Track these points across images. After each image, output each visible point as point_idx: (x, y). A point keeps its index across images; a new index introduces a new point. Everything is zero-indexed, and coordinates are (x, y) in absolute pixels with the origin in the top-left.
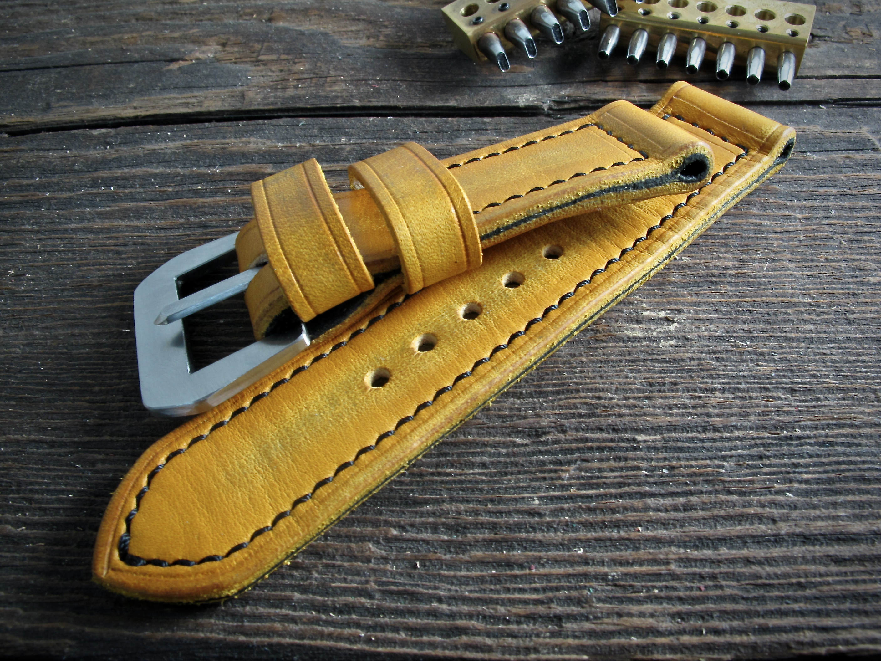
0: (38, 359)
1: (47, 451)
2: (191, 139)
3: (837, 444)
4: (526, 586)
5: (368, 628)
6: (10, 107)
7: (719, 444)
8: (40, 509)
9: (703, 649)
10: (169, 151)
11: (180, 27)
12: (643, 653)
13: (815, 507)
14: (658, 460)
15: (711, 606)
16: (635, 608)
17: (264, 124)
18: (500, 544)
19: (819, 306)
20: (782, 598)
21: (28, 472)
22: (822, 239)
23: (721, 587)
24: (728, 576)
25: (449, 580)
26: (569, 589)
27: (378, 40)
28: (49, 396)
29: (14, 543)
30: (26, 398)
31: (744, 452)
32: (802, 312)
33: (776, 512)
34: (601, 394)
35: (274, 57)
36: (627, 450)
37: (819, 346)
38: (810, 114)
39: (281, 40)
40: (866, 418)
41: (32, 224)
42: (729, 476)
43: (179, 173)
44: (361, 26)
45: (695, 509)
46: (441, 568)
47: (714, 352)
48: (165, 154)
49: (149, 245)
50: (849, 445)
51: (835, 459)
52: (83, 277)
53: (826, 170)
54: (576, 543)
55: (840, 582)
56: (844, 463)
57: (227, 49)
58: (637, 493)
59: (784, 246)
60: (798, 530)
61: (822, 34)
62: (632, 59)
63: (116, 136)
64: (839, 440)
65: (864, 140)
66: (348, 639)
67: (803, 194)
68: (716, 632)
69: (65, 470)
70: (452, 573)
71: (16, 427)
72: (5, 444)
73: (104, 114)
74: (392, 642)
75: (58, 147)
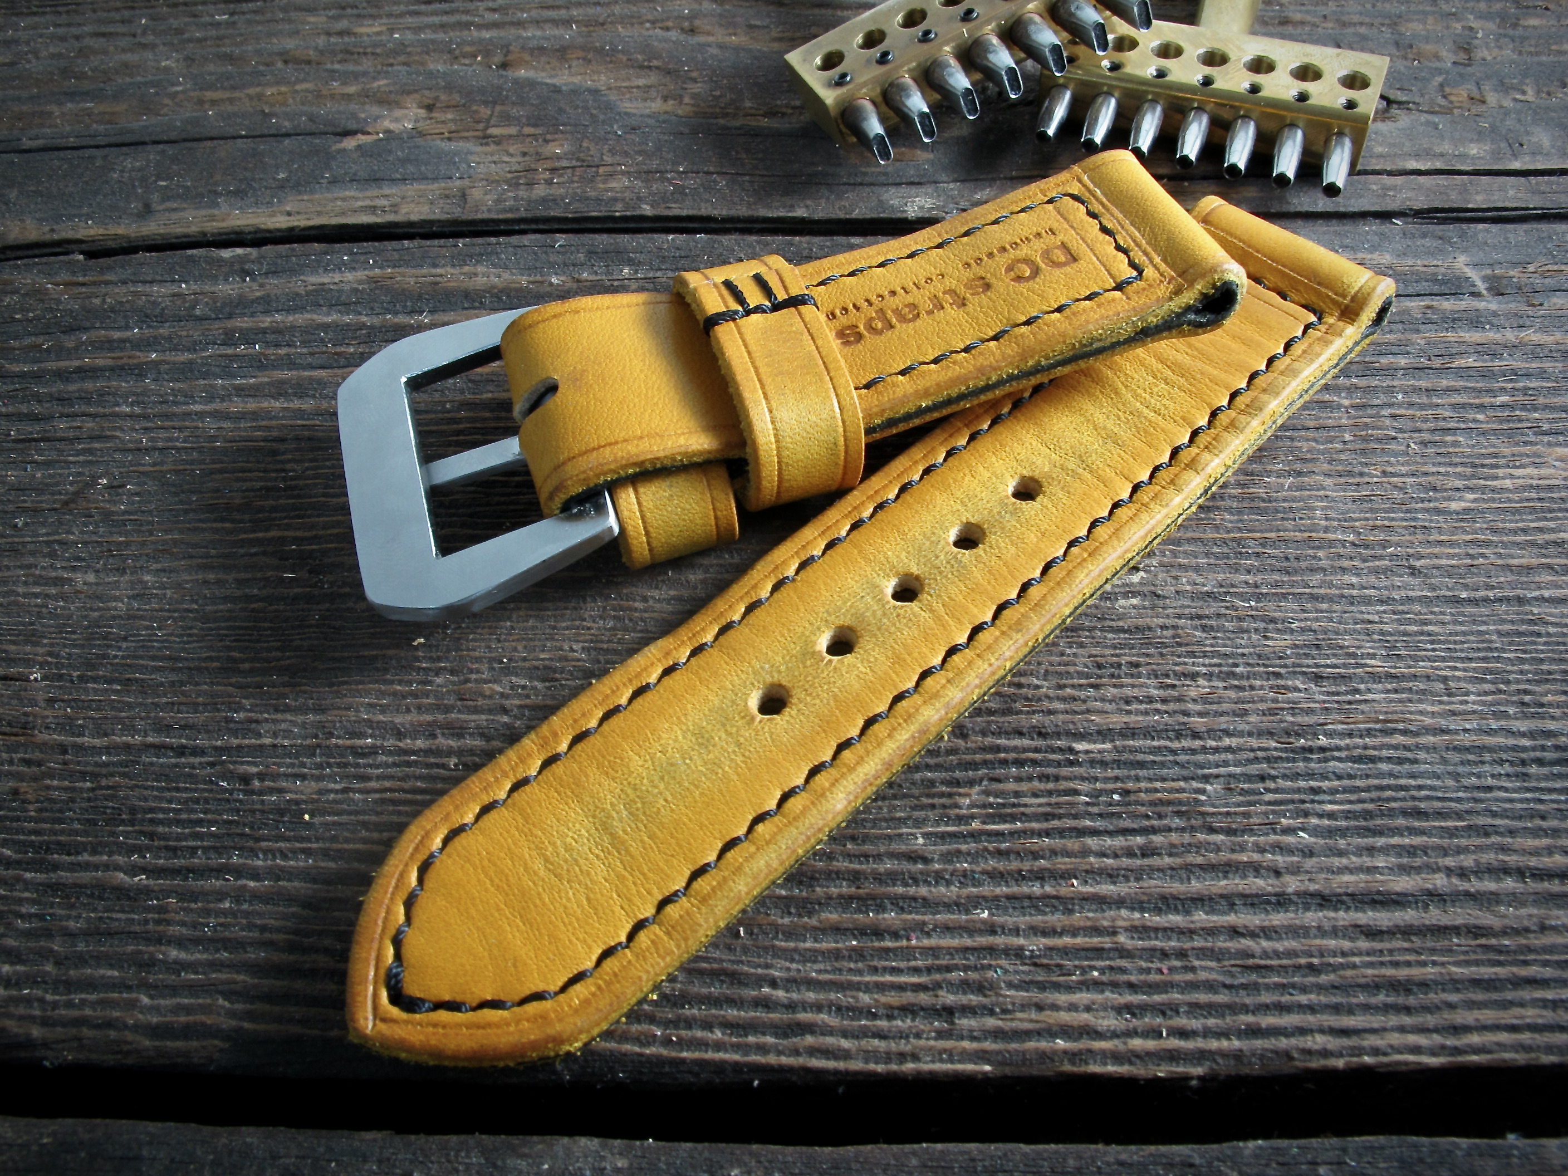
0: (152, 619)
1: (173, 760)
2: (381, 268)
3: (1380, 759)
4: (903, 965)
5: (667, 1024)
6: (85, 210)
7: (1200, 758)
8: (167, 848)
9: (1161, 1059)
10: (347, 287)
11: (356, 76)
12: (1073, 1064)
13: (1341, 853)
14: (1106, 780)
15: (1176, 996)
16: (1062, 998)
17: (499, 244)
18: (865, 902)
19: (1366, 547)
20: (1284, 986)
21: (146, 793)
22: (1379, 440)
23: (1193, 969)
24: (1203, 953)
25: (788, 955)
26: (966, 968)
27: (681, 103)
28: (173, 677)
29: (129, 898)
30: (137, 680)
31: (1238, 770)
32: (1340, 556)
33: (1281, 860)
34: (1023, 680)
35: (513, 130)
36: (1059, 764)
37: (1363, 608)
38: (1376, 233)
39: (522, 102)
40: (1428, 721)
41: (132, 404)
42: (1213, 806)
43: (364, 324)
44: (653, 78)
45: (1159, 854)
46: (776, 937)
47: (1199, 617)
48: (340, 291)
50: (1400, 761)
51: (1376, 782)
52: (217, 491)
53: (1394, 327)
54: (977, 902)
55: (1371, 965)
56: (1389, 787)
57: (435, 114)
58: (1072, 829)
59: (1319, 452)
60: (1313, 887)
61: (1403, 99)
62: (1090, 143)
63: (259, 260)
64: (1385, 753)
65: (1458, 278)
66: (637, 1040)
68: (1183, 1034)
69: (204, 790)
70: (792, 945)
71: (123, 724)
72: (108, 750)
73: (239, 223)
74: (702, 1044)
75: (166, 277)
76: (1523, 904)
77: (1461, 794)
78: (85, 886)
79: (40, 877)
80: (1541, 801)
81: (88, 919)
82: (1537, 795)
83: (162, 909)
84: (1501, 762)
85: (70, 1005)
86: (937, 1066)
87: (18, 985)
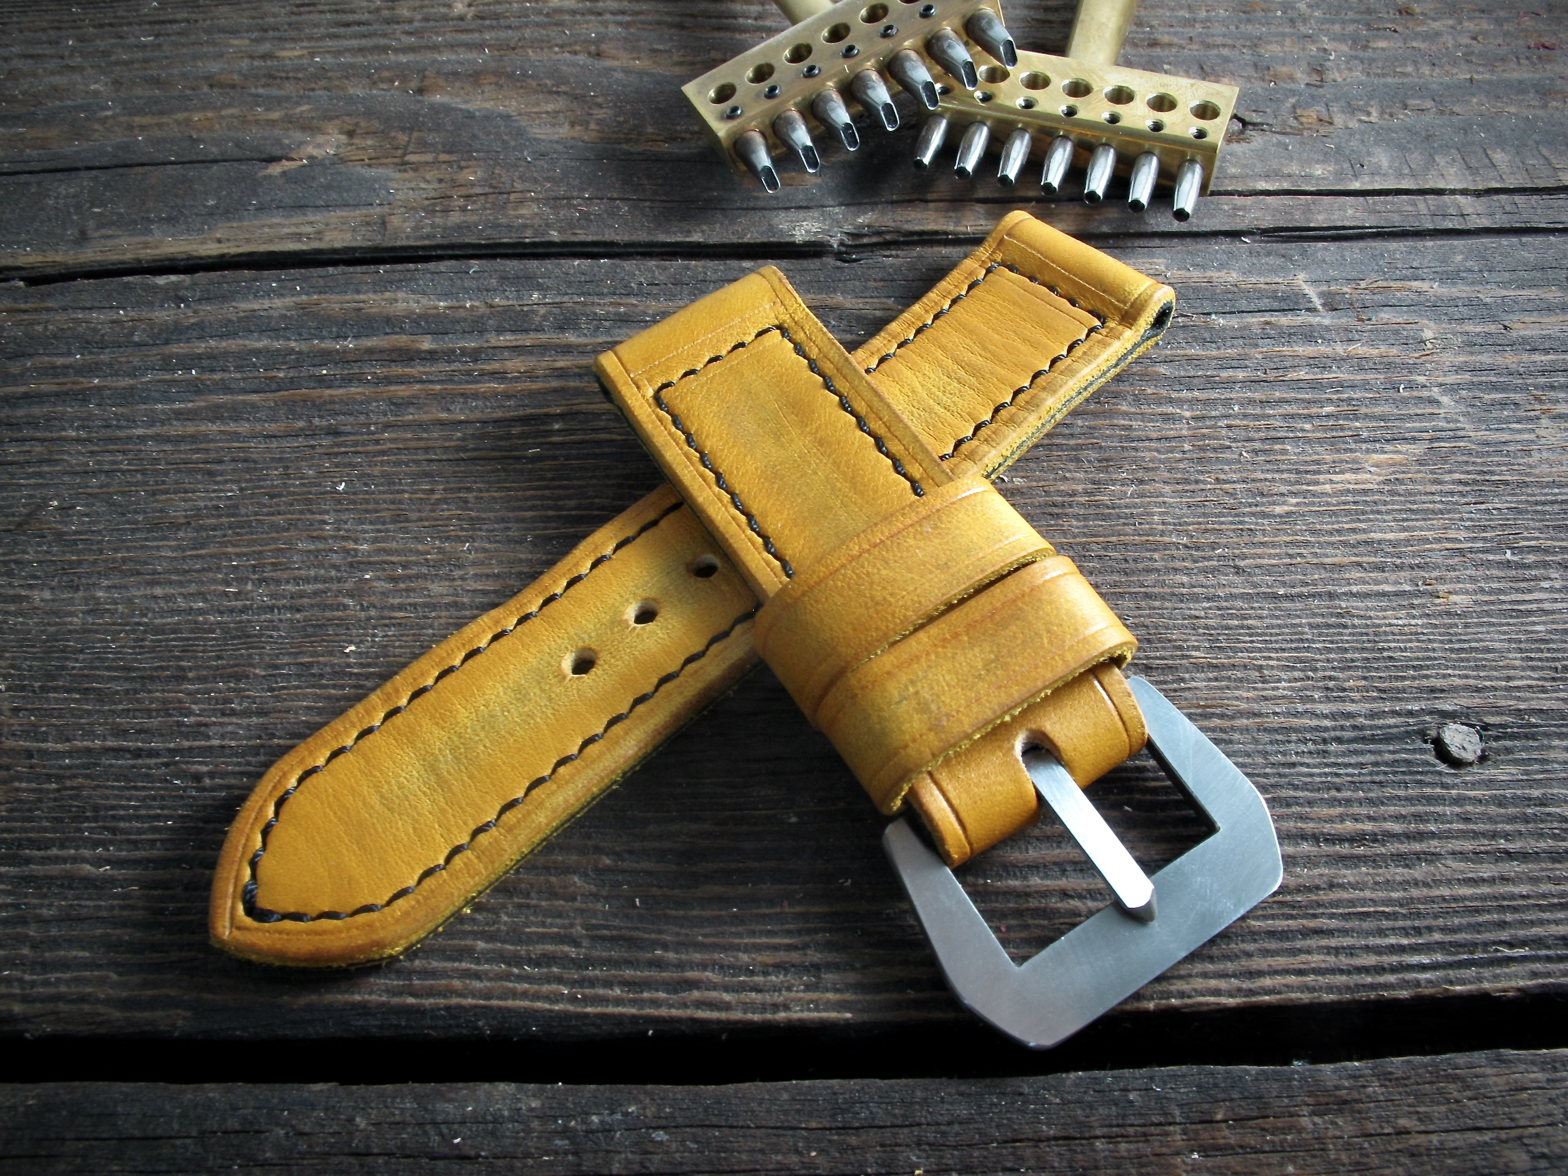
0: (105, 633)
1: (130, 762)
2: (308, 294)
4: (777, 928)
5: (573, 983)
6: (23, 237)
8: (128, 841)
10: (276, 314)
11: (279, 101)
12: (923, 1012)
17: (417, 270)
18: (744, 875)
19: (1198, 549)
21: (107, 792)
22: (1215, 449)
23: (1028, 927)
24: (1037, 912)
25: (679, 921)
26: (831, 930)
27: (587, 129)
28: (127, 686)
29: (96, 887)
30: (94, 689)
32: (1173, 557)
35: (429, 157)
37: (1191, 605)
39: (438, 128)
40: (1243, 706)
41: (78, 429)
43: (293, 349)
44: (561, 104)
46: (667, 907)
48: (269, 317)
49: (255, 462)
52: (161, 511)
53: (1235, 342)
54: (843, 872)
57: (355, 141)
59: (1160, 461)
61: (1259, 120)
62: (962, 171)
63: (192, 287)
65: (1296, 295)
66: (548, 998)
67: (1196, 381)
69: (160, 788)
70: (682, 913)
71: (83, 730)
72: (70, 754)
73: (172, 250)
74: (604, 1001)
75: (105, 304)
76: (1316, 865)
77: (1268, 770)
78: (55, 878)
79: (13, 870)
80: (1337, 775)
81: (60, 907)
82: (1334, 770)
83: (126, 896)
84: (1305, 741)
85: (46, 983)
86: (806, 1015)
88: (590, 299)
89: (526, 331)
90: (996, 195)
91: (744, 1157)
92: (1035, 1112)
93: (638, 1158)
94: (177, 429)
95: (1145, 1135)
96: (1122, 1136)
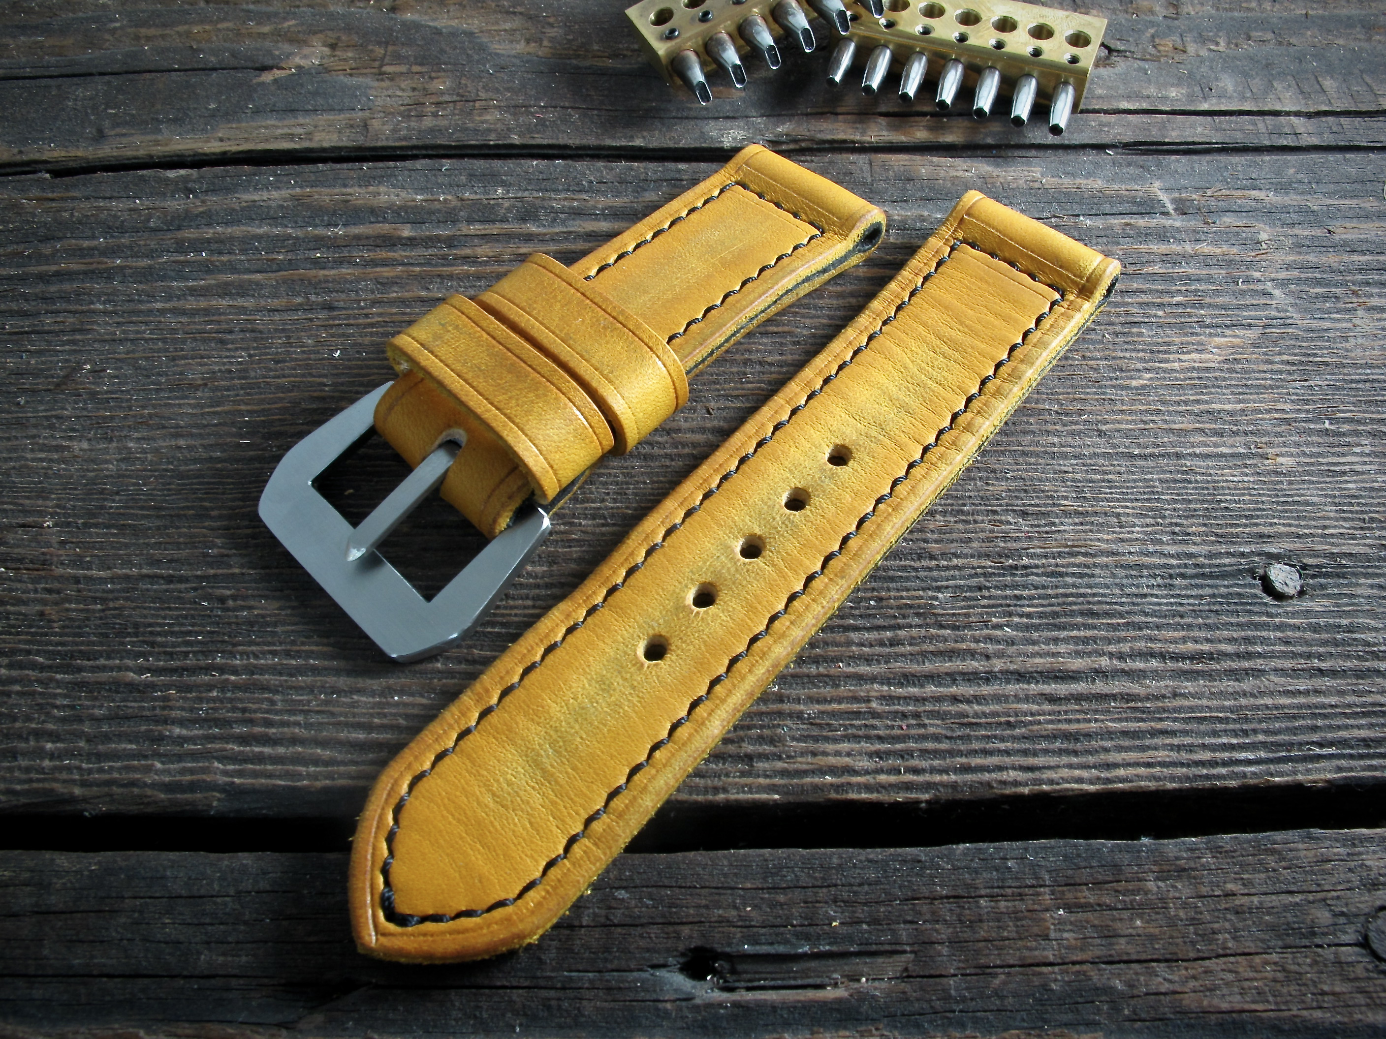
0: (137, 477)
1: (164, 587)
2: (301, 187)
3: (1067, 574)
6: (47, 134)
7: (935, 574)
8: (165, 653)
9: (900, 788)
10: (274, 204)
11: (269, 16)
12: (838, 793)
13: (1034, 643)
15: (911, 745)
16: (830, 747)
17: (396, 167)
19: (1067, 415)
20: (988, 737)
21: (145, 612)
23: (924, 726)
24: (932, 714)
26: (762, 727)
27: (541, 45)
28: (158, 523)
29: (139, 691)
30: (130, 525)
31: (962, 583)
32: (1046, 422)
33: (991, 648)
35: (403, 68)
37: (1061, 462)
38: (1092, 162)
39: (410, 43)
40: (1104, 546)
41: (104, 303)
42: (943, 609)
43: (290, 235)
44: (517, 23)
45: (903, 644)
48: (269, 207)
49: (261, 332)
50: (1081, 576)
51: (1061, 591)
52: (181, 373)
53: (1099, 240)
55: (1051, 722)
56: (1072, 595)
57: (337, 53)
58: (839, 626)
60: (1012, 667)
61: (1122, 48)
62: (868, 89)
63: (199, 180)
64: (1070, 570)
65: (1152, 200)
68: (916, 771)
69: (190, 609)
71: (122, 560)
72: (112, 580)
73: (180, 147)
75: (122, 194)
76: (1163, 678)
77: (1123, 600)
78: (105, 683)
79: (68, 677)
80: (1181, 604)
81: (109, 708)
82: (1179, 600)
83: (166, 699)
84: (1155, 576)
85: (101, 770)
86: (741, 796)
87: (60, 757)
88: (547, 195)
89: (493, 221)
90: (896, 110)
91: (692, 911)
92: (932, 876)
93: (603, 912)
94: (191, 303)
95: (1020, 895)
96: (1002, 896)
